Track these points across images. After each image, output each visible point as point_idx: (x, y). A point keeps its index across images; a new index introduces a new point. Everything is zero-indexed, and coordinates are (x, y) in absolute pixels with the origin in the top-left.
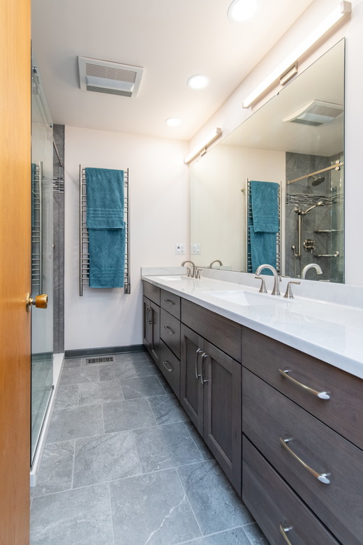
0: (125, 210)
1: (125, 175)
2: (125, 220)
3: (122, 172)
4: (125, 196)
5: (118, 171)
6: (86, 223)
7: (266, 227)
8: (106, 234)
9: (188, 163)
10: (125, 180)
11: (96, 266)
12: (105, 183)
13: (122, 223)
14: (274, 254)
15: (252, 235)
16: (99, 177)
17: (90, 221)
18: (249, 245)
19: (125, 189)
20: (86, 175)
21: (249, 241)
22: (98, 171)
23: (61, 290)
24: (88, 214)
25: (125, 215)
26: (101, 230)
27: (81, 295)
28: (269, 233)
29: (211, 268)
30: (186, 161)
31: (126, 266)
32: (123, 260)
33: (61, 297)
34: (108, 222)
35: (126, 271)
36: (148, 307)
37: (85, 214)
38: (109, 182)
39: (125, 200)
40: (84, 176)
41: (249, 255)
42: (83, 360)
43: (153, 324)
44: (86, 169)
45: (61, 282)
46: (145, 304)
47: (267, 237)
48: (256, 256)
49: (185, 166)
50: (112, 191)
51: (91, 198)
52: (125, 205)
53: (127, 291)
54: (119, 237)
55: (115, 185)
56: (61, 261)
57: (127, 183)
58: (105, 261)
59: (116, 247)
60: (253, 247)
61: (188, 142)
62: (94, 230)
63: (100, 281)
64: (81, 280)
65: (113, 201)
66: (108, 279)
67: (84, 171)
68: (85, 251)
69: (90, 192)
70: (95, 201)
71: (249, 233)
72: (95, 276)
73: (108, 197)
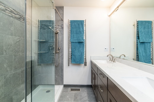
0: (85, 35)
1: (85, 22)
2: (84, 39)
3: (83, 21)
4: (84, 29)
5: (82, 21)
6: (71, 40)
7: (146, 40)
8: (77, 44)
9: (110, 16)
10: (85, 24)
11: (74, 55)
12: (77, 25)
13: (83, 40)
14: (150, 52)
15: (139, 44)
16: (75, 23)
17: (71, 39)
18: (137, 48)
19: (84, 27)
20: (71, 23)
21: (137, 46)
22: (74, 21)
23: (62, 64)
24: (71, 37)
25: (85, 37)
26: (76, 42)
27: (69, 66)
28: (147, 43)
29: (120, 58)
30: (109, 15)
31: (85, 56)
32: (84, 53)
33: (62, 66)
34: (78, 40)
35: (85, 57)
36: (93, 72)
37: (70, 37)
38: (79, 25)
39: (85, 31)
40: (70, 23)
41: (137, 52)
42: (69, 89)
43: (95, 79)
44: (70, 21)
45: (62, 61)
46: (92, 71)
47: (146, 44)
48: (141, 52)
49: (108, 17)
50: (79, 28)
51: (72, 31)
52: (85, 33)
53: (85, 65)
54: (82, 45)
55: (81, 26)
56: (62, 54)
57: (85, 25)
58: (77, 54)
59: (81, 49)
60: (139, 49)
61: (110, 7)
62: (73, 42)
63: (75, 61)
64: (69, 61)
65: (80, 32)
66: (78, 60)
67: (70, 22)
68: (70, 50)
69: (72, 29)
70: (74, 32)
71: (137, 43)
72: (73, 59)
73: (78, 30)
